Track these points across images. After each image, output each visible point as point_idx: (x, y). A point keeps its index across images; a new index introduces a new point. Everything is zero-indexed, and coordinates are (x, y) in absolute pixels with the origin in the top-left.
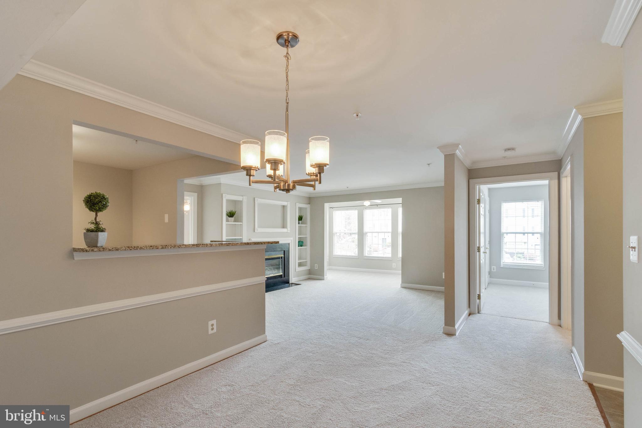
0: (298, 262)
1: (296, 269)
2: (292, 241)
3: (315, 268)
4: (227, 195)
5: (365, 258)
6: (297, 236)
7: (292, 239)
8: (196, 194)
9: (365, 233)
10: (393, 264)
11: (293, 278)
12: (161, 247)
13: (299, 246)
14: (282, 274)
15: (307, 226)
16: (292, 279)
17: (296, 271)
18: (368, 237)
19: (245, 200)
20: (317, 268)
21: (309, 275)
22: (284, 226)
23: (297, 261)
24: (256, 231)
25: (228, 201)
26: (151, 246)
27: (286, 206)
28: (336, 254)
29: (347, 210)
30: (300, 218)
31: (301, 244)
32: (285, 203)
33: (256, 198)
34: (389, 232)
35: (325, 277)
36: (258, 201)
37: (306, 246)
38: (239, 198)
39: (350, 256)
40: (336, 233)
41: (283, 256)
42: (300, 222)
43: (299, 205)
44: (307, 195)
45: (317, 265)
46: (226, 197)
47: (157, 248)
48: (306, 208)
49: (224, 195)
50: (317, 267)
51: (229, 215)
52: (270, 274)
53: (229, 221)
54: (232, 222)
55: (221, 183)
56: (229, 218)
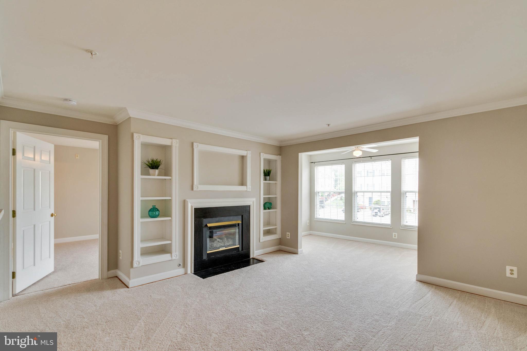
0: (264, 230)
1: (261, 238)
2: (253, 202)
3: (287, 237)
4: (141, 135)
5: (354, 223)
6: (262, 196)
7: (254, 199)
8: (106, 137)
9: (354, 193)
10: (394, 234)
11: (256, 251)
13: (265, 209)
14: (239, 246)
15: (278, 184)
16: (255, 253)
17: (261, 241)
18: (358, 198)
19: (175, 144)
20: (289, 238)
21: (280, 246)
22: (243, 183)
23: (262, 229)
24: (195, 189)
25: (145, 146)
27: (246, 156)
28: (318, 217)
29: (332, 164)
30: (267, 174)
31: (268, 205)
32: (243, 153)
33: (194, 143)
34: (387, 192)
35: (299, 250)
36: (198, 147)
37: (276, 209)
38: (166, 142)
39: (334, 220)
40: (319, 192)
41: (240, 222)
42: (268, 177)
43: (264, 156)
44: (276, 144)
45: (289, 233)
46: (139, 140)
48: (276, 161)
49: (135, 135)
50: (289, 235)
51: (148, 165)
52: (220, 247)
53: (149, 174)
54: (155, 175)
55: (130, 117)
56: (149, 170)
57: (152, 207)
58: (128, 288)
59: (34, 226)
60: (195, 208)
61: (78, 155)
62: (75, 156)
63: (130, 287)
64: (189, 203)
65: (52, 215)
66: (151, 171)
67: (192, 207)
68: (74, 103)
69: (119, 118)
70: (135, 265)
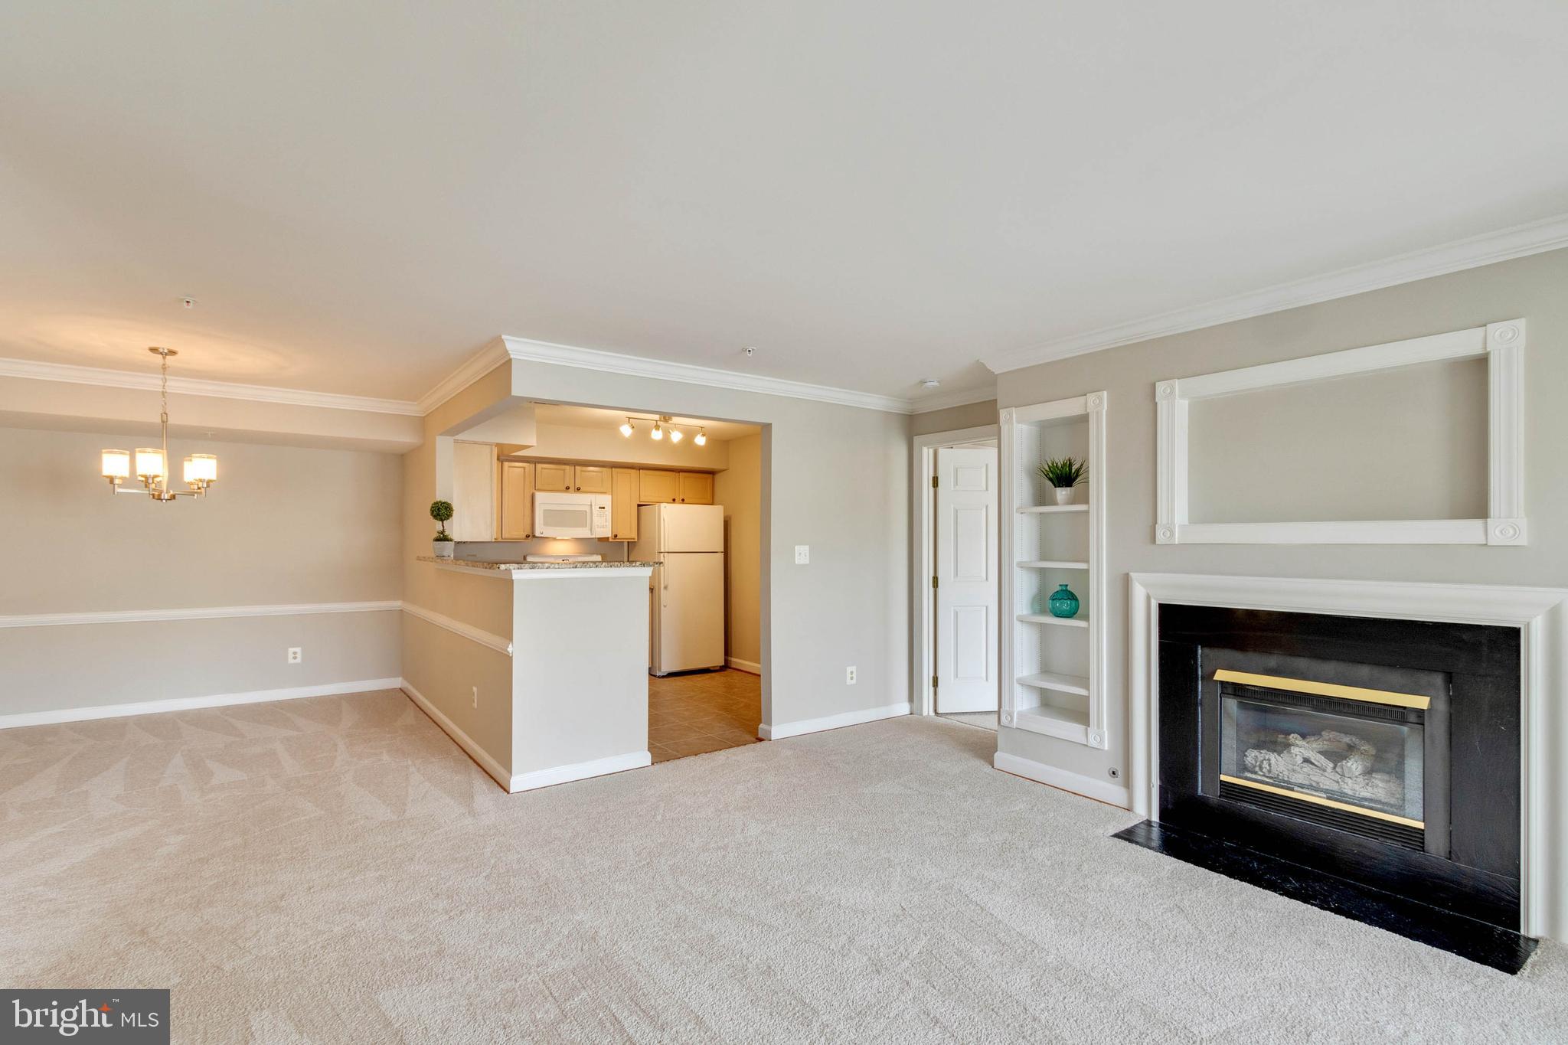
19: (1096, 408)
24: (1160, 539)
33: (1159, 384)
38: (1072, 408)
52: (1311, 786)
57: (1059, 589)
60: (1161, 602)
64: (1137, 584)
66: (1058, 492)
67: (1148, 598)
70: (1004, 720)
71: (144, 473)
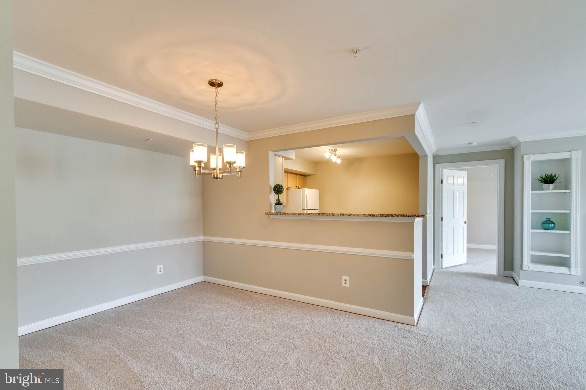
4: (532, 156)
8: (503, 161)
12: (298, 214)
19: (576, 156)
25: (536, 163)
26: (293, 213)
38: (562, 156)
46: (529, 160)
47: (296, 215)
49: (525, 156)
51: (541, 181)
53: (543, 190)
54: (549, 190)
55: (520, 142)
56: (542, 186)
57: (546, 220)
58: (518, 285)
59: (453, 228)
61: (492, 173)
62: (489, 174)
63: (519, 284)
65: (465, 223)
66: (545, 186)
68: (475, 144)
69: (513, 144)
70: (524, 268)
71: (229, 160)
